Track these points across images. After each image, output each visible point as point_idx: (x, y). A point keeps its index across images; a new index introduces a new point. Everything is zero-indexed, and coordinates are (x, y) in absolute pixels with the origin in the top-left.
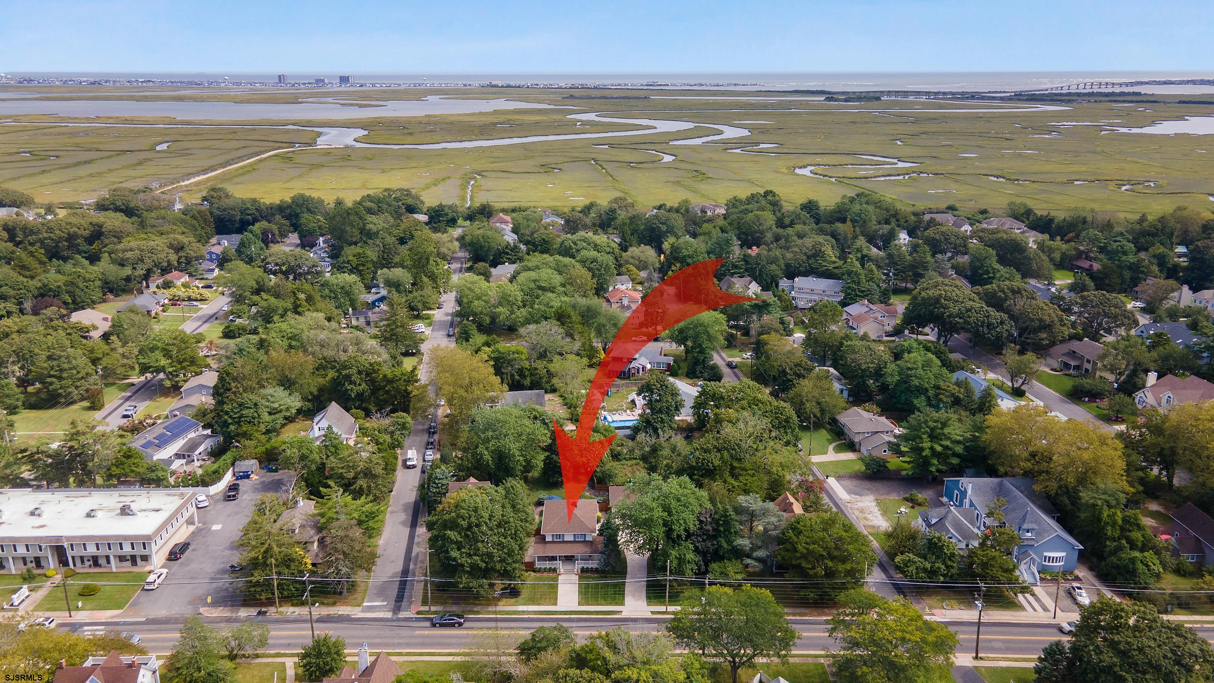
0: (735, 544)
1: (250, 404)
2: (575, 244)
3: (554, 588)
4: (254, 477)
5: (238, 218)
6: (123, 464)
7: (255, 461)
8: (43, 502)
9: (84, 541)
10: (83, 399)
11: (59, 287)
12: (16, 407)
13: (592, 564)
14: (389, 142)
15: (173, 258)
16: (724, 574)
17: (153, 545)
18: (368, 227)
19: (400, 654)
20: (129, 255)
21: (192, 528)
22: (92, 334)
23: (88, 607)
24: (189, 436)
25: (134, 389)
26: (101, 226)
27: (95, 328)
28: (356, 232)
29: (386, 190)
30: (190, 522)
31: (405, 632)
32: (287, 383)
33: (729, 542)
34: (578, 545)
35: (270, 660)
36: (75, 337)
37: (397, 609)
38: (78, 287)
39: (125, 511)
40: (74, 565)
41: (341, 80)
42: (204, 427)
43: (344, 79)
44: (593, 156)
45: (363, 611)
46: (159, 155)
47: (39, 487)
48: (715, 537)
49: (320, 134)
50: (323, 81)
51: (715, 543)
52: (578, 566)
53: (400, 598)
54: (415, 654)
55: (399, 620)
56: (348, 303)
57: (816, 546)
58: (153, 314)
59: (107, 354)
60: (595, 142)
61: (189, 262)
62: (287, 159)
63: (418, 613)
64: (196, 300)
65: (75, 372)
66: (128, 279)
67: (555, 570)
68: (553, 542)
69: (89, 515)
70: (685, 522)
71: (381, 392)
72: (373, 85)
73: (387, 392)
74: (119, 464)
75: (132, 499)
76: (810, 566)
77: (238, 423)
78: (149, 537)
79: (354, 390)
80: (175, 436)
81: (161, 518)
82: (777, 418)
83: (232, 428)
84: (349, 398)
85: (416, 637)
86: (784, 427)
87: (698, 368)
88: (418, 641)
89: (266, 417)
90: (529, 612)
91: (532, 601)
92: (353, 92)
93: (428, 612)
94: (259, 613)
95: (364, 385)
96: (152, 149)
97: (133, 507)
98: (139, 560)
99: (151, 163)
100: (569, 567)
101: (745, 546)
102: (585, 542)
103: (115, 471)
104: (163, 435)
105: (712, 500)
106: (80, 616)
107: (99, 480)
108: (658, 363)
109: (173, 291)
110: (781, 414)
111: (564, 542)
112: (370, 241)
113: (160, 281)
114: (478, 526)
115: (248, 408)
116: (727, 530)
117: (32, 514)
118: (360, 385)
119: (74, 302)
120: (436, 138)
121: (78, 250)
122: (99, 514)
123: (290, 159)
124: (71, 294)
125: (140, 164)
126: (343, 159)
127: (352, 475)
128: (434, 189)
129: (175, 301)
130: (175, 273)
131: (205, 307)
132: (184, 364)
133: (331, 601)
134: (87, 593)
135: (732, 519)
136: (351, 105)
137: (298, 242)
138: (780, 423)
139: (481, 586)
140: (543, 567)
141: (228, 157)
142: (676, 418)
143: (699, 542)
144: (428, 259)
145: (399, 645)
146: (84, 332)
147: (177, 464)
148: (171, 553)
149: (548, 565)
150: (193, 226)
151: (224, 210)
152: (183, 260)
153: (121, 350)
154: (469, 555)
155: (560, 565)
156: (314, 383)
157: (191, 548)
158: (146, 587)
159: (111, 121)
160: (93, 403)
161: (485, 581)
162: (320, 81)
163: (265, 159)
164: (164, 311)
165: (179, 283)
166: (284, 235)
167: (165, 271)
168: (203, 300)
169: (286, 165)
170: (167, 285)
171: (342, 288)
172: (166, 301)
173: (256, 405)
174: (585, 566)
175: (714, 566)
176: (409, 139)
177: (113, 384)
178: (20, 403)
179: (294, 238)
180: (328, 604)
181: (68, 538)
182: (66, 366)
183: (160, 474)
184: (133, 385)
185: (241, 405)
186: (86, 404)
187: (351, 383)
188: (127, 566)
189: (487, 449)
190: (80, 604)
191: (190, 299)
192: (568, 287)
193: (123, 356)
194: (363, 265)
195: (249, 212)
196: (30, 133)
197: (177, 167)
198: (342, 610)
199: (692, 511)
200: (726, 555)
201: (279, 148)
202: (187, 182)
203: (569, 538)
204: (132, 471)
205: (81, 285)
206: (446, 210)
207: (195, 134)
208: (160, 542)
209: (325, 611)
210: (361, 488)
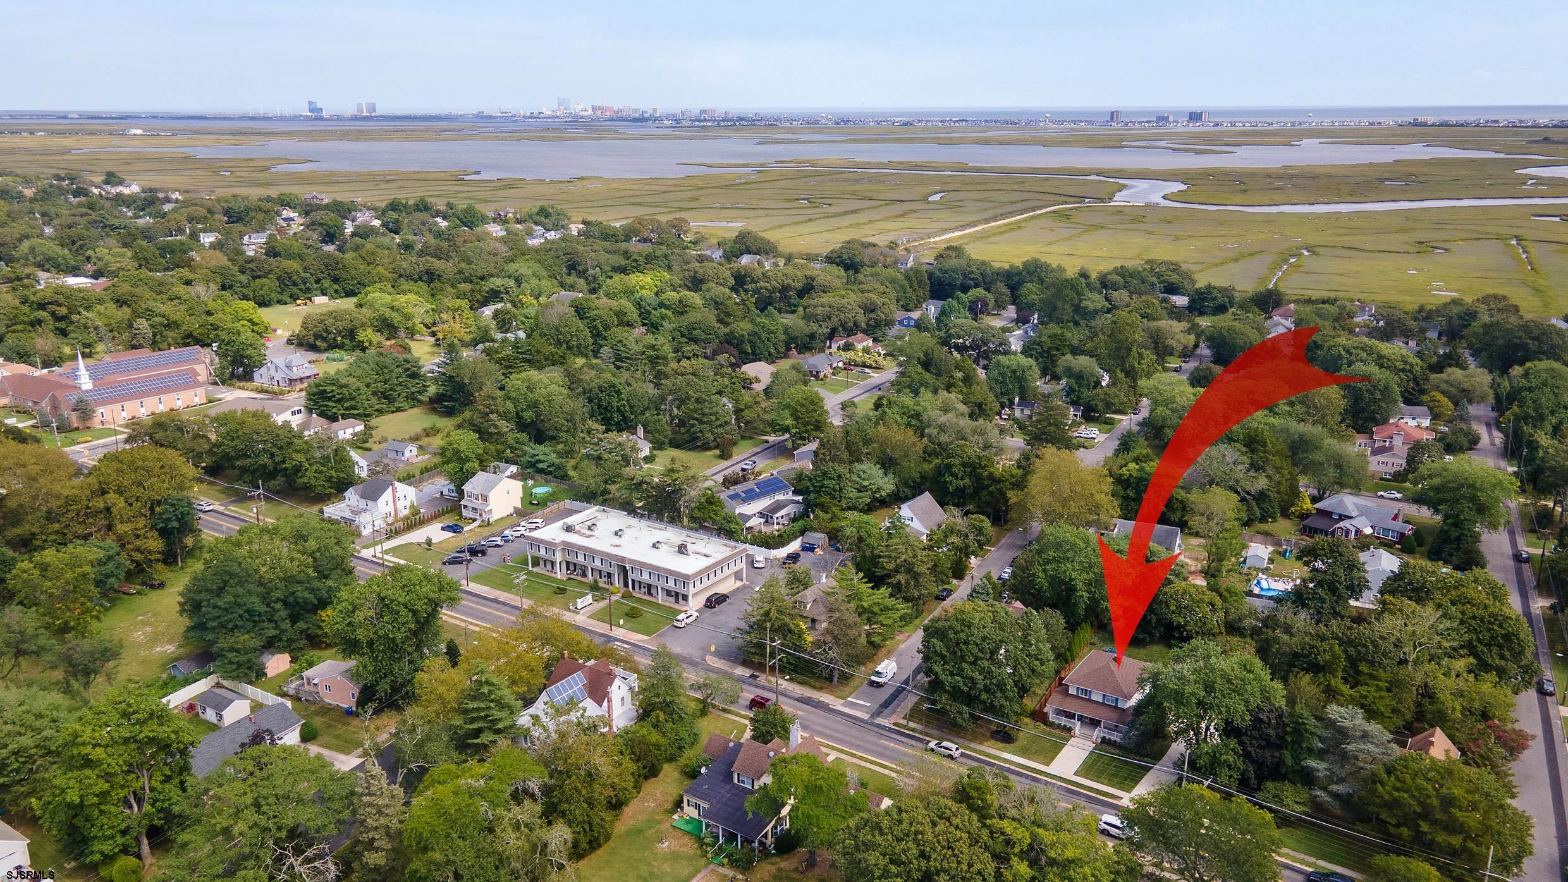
0: (1304, 763)
1: (835, 476)
2: (1348, 352)
3: (1057, 748)
4: (819, 551)
5: (959, 282)
6: (704, 508)
7: (821, 535)
8: (629, 527)
9: (641, 566)
10: (716, 447)
11: (743, 336)
12: (663, 443)
13: (1115, 737)
14: (1207, 201)
15: (861, 318)
16: (1278, 799)
17: (691, 585)
18: (1084, 303)
19: (853, 755)
20: (819, 310)
21: (739, 584)
22: (754, 386)
23: (629, 625)
24: (777, 498)
25: (767, 445)
26: (813, 280)
27: (758, 381)
28: (1069, 309)
29: (1149, 262)
30: (738, 576)
31: (871, 738)
32: (887, 463)
33: (1297, 759)
34: (1106, 709)
35: (737, 719)
36: (738, 386)
37: (877, 713)
38: (760, 338)
39: (682, 549)
40: (633, 588)
41: (1190, 118)
42: (795, 492)
43: (1195, 116)
44: (1517, 232)
45: (843, 705)
46: (930, 206)
47: (642, 516)
48: (1279, 747)
49: (1123, 187)
50: (1167, 119)
51: (1276, 754)
52: (1097, 734)
53: (886, 704)
54: (867, 760)
55: (873, 724)
56: (1017, 391)
57: (1406, 795)
58: (821, 375)
59: (751, 407)
60: (1540, 212)
61: (878, 324)
62: (1064, 216)
63: (894, 724)
64: (870, 367)
65: (714, 418)
66: (812, 336)
67: (1069, 730)
68: (1077, 697)
69: (654, 546)
70: (1228, 712)
71: (984, 493)
72: (1233, 124)
73: (991, 494)
74: (701, 508)
75: (693, 540)
76: (1394, 821)
77: (818, 492)
78: (687, 577)
79: (954, 484)
80: (762, 494)
81: (705, 562)
82: (1489, 630)
83: (812, 496)
84: (946, 492)
85: (879, 745)
86: (1500, 647)
87: (1447, 548)
88: (879, 749)
89: (853, 494)
90: (1011, 762)
91: (1024, 753)
92: (1200, 133)
93: (904, 727)
94: (752, 676)
95: (967, 481)
96: (925, 200)
97: (690, 547)
98: (680, 598)
99: (915, 215)
100: (1087, 731)
101: (1318, 770)
102: (1116, 707)
103: (697, 514)
104: (752, 490)
105: (1291, 701)
106: (618, 632)
107: (686, 520)
108: (1386, 530)
109: (850, 355)
110: (1500, 626)
111: (1090, 700)
112: (1083, 322)
113: (842, 342)
114: (966, 643)
115: (830, 478)
116: (1297, 742)
117: (616, 534)
118: (962, 479)
119: (754, 353)
120: (1279, 196)
121: (789, 303)
122: (663, 547)
123: (1068, 217)
124: (753, 347)
125: (903, 215)
126: (1133, 220)
127: (891, 566)
128: (1232, 265)
129: (849, 365)
130: (860, 335)
131: (876, 375)
132: (809, 427)
133: (818, 685)
134: (632, 615)
135: (1306, 730)
136: (1187, 151)
137: (1015, 316)
138: (1492, 637)
139: (960, 713)
140: (1057, 722)
141: (999, 211)
142: (1352, 602)
143: (1252, 745)
144: (1130, 350)
145: (858, 747)
146: (747, 383)
147: (756, 522)
148: (709, 600)
149: (1064, 721)
150: (903, 287)
151: (946, 272)
152: (873, 321)
153: (763, 405)
154: (952, 674)
155: (1077, 727)
156: (914, 468)
157: (728, 601)
158: (676, 624)
159: (901, 167)
160: (722, 451)
161: (965, 708)
162: (1162, 119)
163: (1039, 215)
164: (833, 374)
165: (859, 347)
166: (1000, 306)
167: (850, 332)
168: (878, 368)
169: (1061, 225)
170: (848, 347)
171: (1014, 372)
172: (840, 364)
173: (839, 476)
174: (1108, 737)
175: (1270, 785)
176: (1240, 198)
177: (751, 438)
178: (667, 441)
179: (1011, 311)
180: (814, 687)
181: (632, 561)
182: (707, 411)
183: (733, 526)
184: (767, 442)
185: (825, 474)
186: (717, 452)
187: (953, 474)
188: (670, 602)
189: (1045, 571)
190: (621, 622)
191: (864, 365)
192: (1298, 407)
193: (764, 409)
194: (1058, 350)
195: (972, 276)
196: (818, 178)
197: (938, 220)
198: (824, 697)
199: (1247, 702)
200: (1290, 776)
201: (1066, 203)
202: (938, 239)
203: (1097, 697)
204: (711, 518)
205: (763, 336)
206: (1215, 293)
207: (978, 184)
208: (699, 587)
209: (808, 692)
210: (899, 582)
